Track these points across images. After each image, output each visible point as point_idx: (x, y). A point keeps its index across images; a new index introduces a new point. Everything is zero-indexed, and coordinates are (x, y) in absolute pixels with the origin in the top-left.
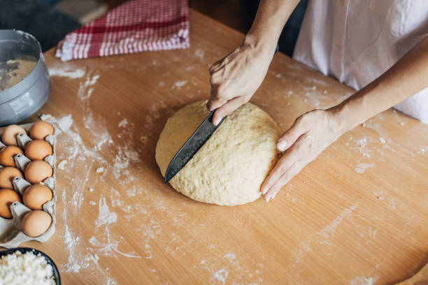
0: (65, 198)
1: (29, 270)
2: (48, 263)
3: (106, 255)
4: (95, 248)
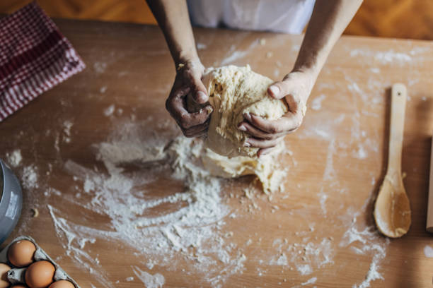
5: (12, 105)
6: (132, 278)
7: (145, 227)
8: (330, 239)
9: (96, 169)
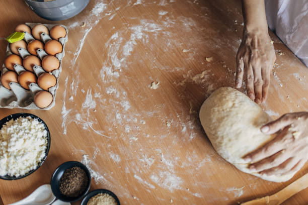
0: (67, 83)
1: (33, 131)
3: (84, 128)
4: (79, 121)
6: (84, 92)
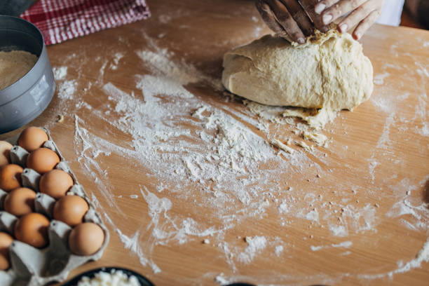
0: (97, 202)
2: (129, 276)
3: (182, 242)
4: (165, 239)
5: (74, 31)
6: (137, 196)
7: (166, 152)
8: (375, 206)
9: (133, 95)
